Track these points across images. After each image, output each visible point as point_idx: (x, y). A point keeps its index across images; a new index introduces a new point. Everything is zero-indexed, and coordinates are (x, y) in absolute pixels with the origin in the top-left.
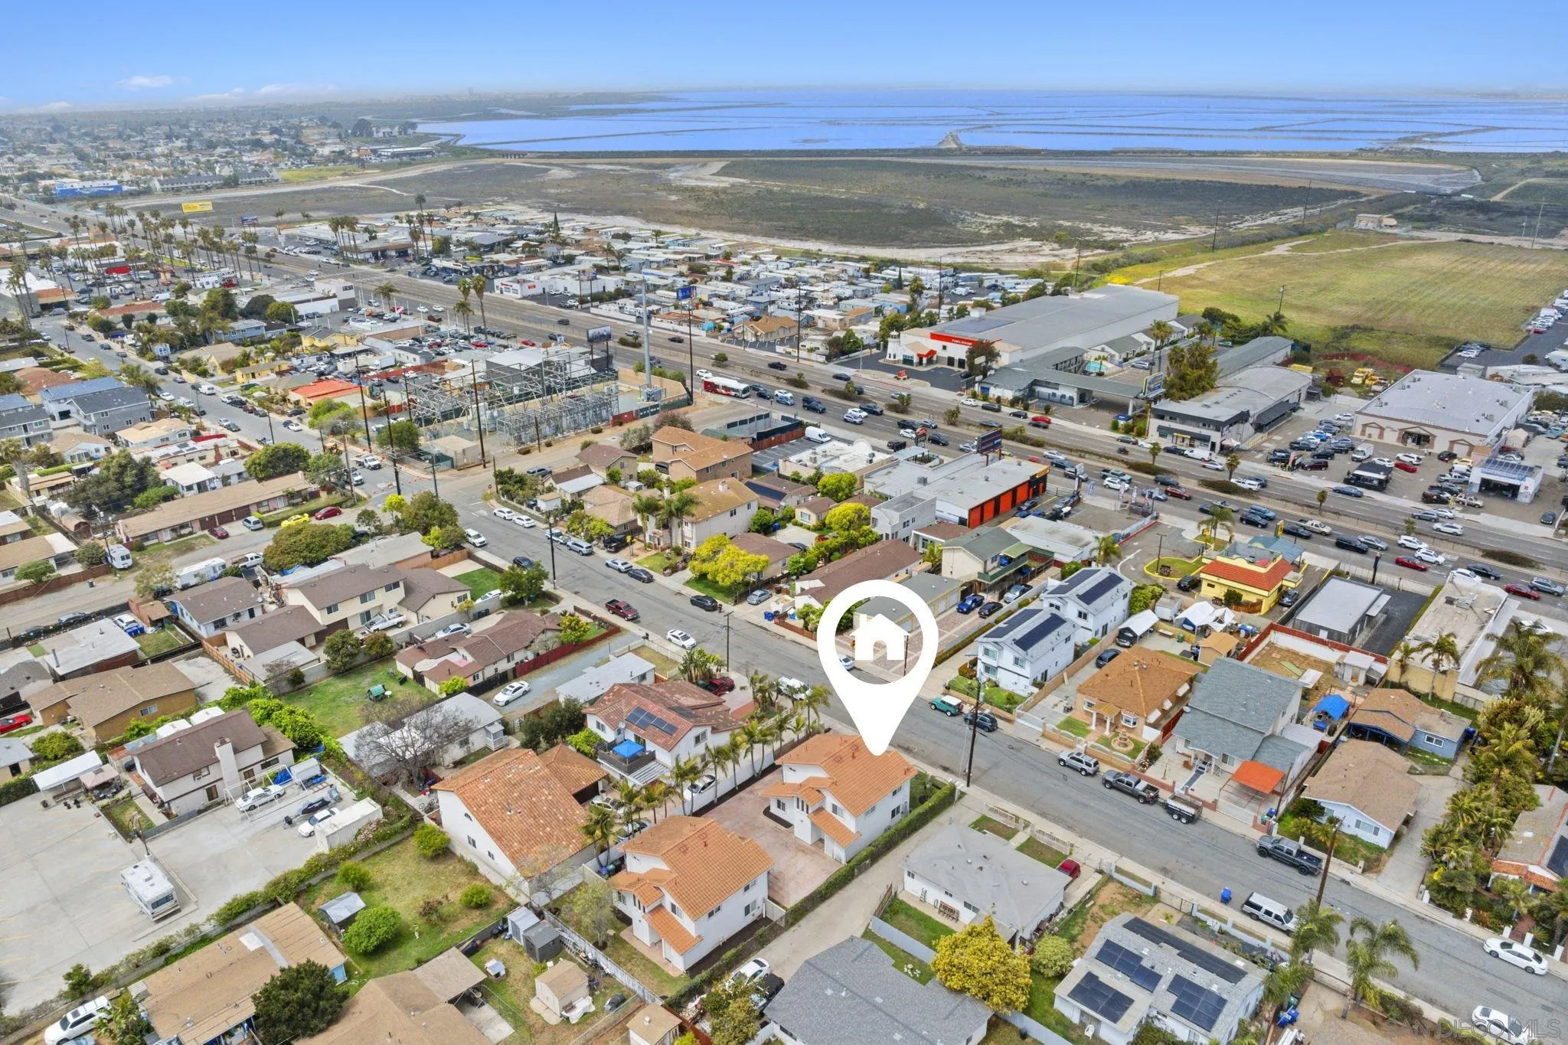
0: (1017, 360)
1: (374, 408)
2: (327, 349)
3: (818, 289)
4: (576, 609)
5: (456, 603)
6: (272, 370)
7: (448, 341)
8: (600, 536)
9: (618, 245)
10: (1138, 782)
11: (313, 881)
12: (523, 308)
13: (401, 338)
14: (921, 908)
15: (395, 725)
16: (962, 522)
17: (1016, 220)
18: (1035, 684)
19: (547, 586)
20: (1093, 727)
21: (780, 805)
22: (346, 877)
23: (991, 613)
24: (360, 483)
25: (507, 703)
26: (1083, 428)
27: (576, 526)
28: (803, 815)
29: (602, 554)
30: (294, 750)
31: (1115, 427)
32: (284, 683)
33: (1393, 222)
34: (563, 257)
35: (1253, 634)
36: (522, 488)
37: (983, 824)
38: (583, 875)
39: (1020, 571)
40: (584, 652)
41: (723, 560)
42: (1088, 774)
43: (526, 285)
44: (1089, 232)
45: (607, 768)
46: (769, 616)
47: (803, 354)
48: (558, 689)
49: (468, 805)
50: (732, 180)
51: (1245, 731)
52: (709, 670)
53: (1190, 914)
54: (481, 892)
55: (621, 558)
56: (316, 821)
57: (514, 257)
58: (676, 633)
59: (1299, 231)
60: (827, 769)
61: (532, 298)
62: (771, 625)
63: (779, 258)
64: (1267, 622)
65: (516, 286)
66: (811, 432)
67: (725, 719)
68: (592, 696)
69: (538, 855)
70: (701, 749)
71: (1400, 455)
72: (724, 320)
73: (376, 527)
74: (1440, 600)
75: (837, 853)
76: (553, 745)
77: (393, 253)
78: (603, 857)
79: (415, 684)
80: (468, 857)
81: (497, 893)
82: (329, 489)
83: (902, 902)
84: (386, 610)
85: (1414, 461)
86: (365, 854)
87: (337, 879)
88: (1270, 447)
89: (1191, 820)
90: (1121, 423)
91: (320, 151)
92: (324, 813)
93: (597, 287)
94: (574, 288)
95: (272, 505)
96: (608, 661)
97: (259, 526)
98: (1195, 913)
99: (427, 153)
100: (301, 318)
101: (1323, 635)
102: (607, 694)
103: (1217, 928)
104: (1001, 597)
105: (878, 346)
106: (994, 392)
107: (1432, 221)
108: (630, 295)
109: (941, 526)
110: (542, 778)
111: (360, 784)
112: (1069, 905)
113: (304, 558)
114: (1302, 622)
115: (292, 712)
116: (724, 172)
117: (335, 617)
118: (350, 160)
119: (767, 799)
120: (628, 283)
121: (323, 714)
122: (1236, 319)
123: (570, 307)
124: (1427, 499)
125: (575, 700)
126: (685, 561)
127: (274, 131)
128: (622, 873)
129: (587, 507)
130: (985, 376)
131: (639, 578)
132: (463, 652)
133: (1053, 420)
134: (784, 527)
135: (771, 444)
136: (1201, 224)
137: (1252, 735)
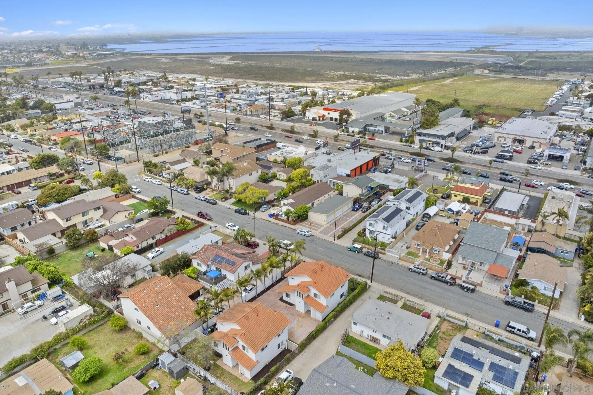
0: (359, 117)
1: (89, 141)
2: (69, 120)
3: (274, 96)
4: (183, 216)
5: (127, 216)
6: (44, 128)
7: (121, 116)
8: (192, 186)
9: (191, 82)
10: (447, 276)
11: (57, 347)
12: (153, 104)
13: (101, 116)
14: (361, 339)
15: (99, 269)
16: (348, 175)
17: (347, 73)
18: (393, 237)
19: (169, 208)
20: (420, 255)
21: (288, 295)
22: (74, 343)
23: (367, 211)
24: (83, 170)
25: (153, 257)
26: (389, 141)
27: (181, 183)
28: (300, 299)
29: (194, 194)
30: (48, 283)
31: (401, 141)
32: (45, 253)
33: (487, 72)
34: (169, 87)
35: (478, 214)
36: (155, 168)
37: (382, 298)
38: (196, 334)
39: (376, 194)
40: (188, 234)
41: (248, 193)
42: (423, 274)
43: (154, 96)
44: (376, 77)
45: (204, 283)
46: (271, 216)
47: (271, 118)
48: (177, 250)
49: (136, 304)
50: (234, 62)
51: (488, 251)
52: (247, 239)
53: (484, 333)
54: (144, 346)
55: (202, 195)
56: (59, 316)
57: (148, 87)
58: (230, 224)
59: (454, 75)
60: (311, 277)
61: (157, 101)
62: (272, 220)
63: (257, 86)
64: (483, 209)
65: (150, 96)
66: (279, 145)
67: (257, 259)
68: (194, 252)
69: (173, 326)
70: (248, 271)
71: (514, 147)
72: (237, 107)
73: (90, 186)
74: (549, 198)
75: (318, 316)
76: (176, 275)
77: (98, 87)
78: (205, 325)
79: (109, 251)
80: (137, 330)
81: (153, 346)
82: (69, 172)
83: (352, 337)
84: (95, 220)
85: (520, 149)
86: (84, 331)
87: (69, 345)
88: (464, 146)
89: (473, 291)
90: (404, 139)
91: (67, 53)
92: (64, 312)
93: (184, 97)
94: (174, 97)
95: (42, 179)
96: (200, 237)
97: (36, 188)
98: (486, 333)
99: (112, 54)
100: (58, 110)
101: (506, 212)
102: (201, 250)
103: (497, 339)
104: (370, 204)
105: (301, 115)
106: (351, 129)
107: (501, 72)
108: (197, 99)
109: (339, 177)
110: (172, 289)
111: (81, 297)
112: (429, 333)
113: (56, 199)
114: (497, 208)
115: (47, 266)
116: (231, 59)
117: (70, 223)
118: (79, 56)
119: (282, 293)
120: (196, 95)
121: (64, 267)
122: (439, 102)
123: (173, 104)
124: (529, 162)
125: (186, 253)
126: (231, 195)
127: (47, 47)
128: (215, 332)
129: (185, 175)
130: (347, 123)
131: (211, 203)
132: (131, 236)
133: (376, 139)
134: (272, 181)
135: (262, 150)
136: (416, 73)
137: (492, 253)
